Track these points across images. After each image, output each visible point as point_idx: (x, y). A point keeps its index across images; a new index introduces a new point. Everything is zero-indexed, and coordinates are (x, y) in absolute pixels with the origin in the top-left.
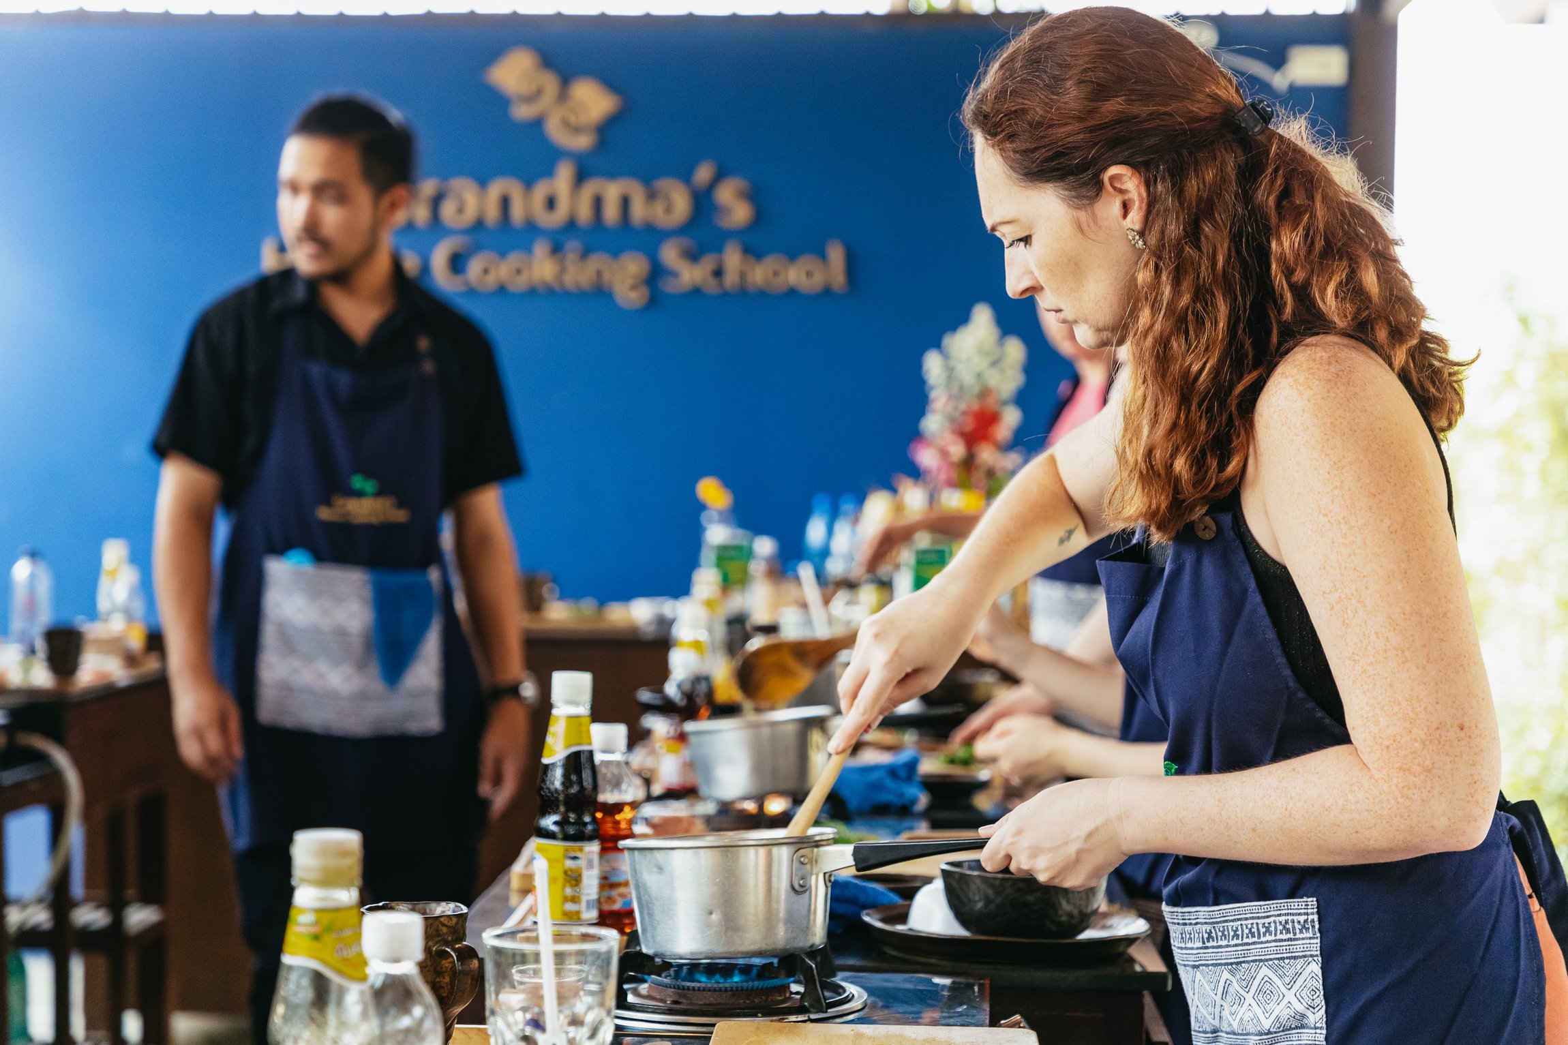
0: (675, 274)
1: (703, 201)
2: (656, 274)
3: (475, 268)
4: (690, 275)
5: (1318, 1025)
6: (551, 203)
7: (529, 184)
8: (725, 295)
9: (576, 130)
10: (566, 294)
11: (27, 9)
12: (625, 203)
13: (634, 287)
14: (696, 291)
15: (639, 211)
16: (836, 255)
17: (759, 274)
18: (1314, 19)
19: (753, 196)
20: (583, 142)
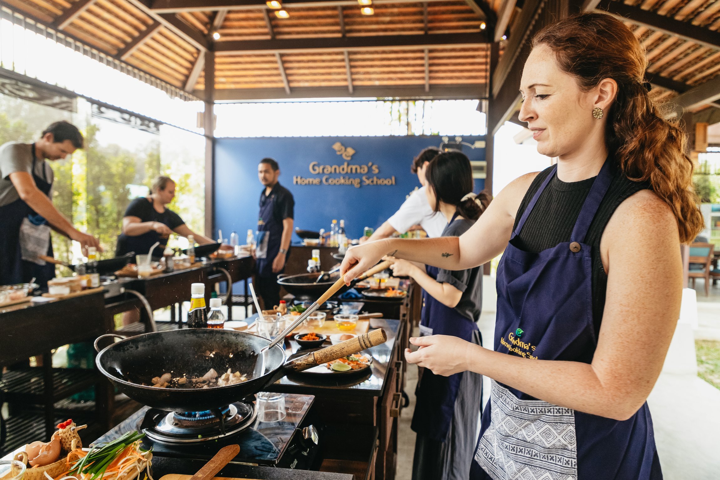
0: (365, 182)
1: (370, 169)
2: (361, 182)
3: (330, 181)
4: (367, 182)
5: (573, 450)
6: (343, 169)
7: (339, 166)
8: (374, 185)
9: (348, 157)
10: (346, 185)
11: (259, 135)
12: (356, 169)
13: (357, 184)
14: (369, 185)
15: (359, 171)
16: (393, 178)
17: (380, 182)
18: (479, 136)
19: (378, 168)
20: (349, 159)
